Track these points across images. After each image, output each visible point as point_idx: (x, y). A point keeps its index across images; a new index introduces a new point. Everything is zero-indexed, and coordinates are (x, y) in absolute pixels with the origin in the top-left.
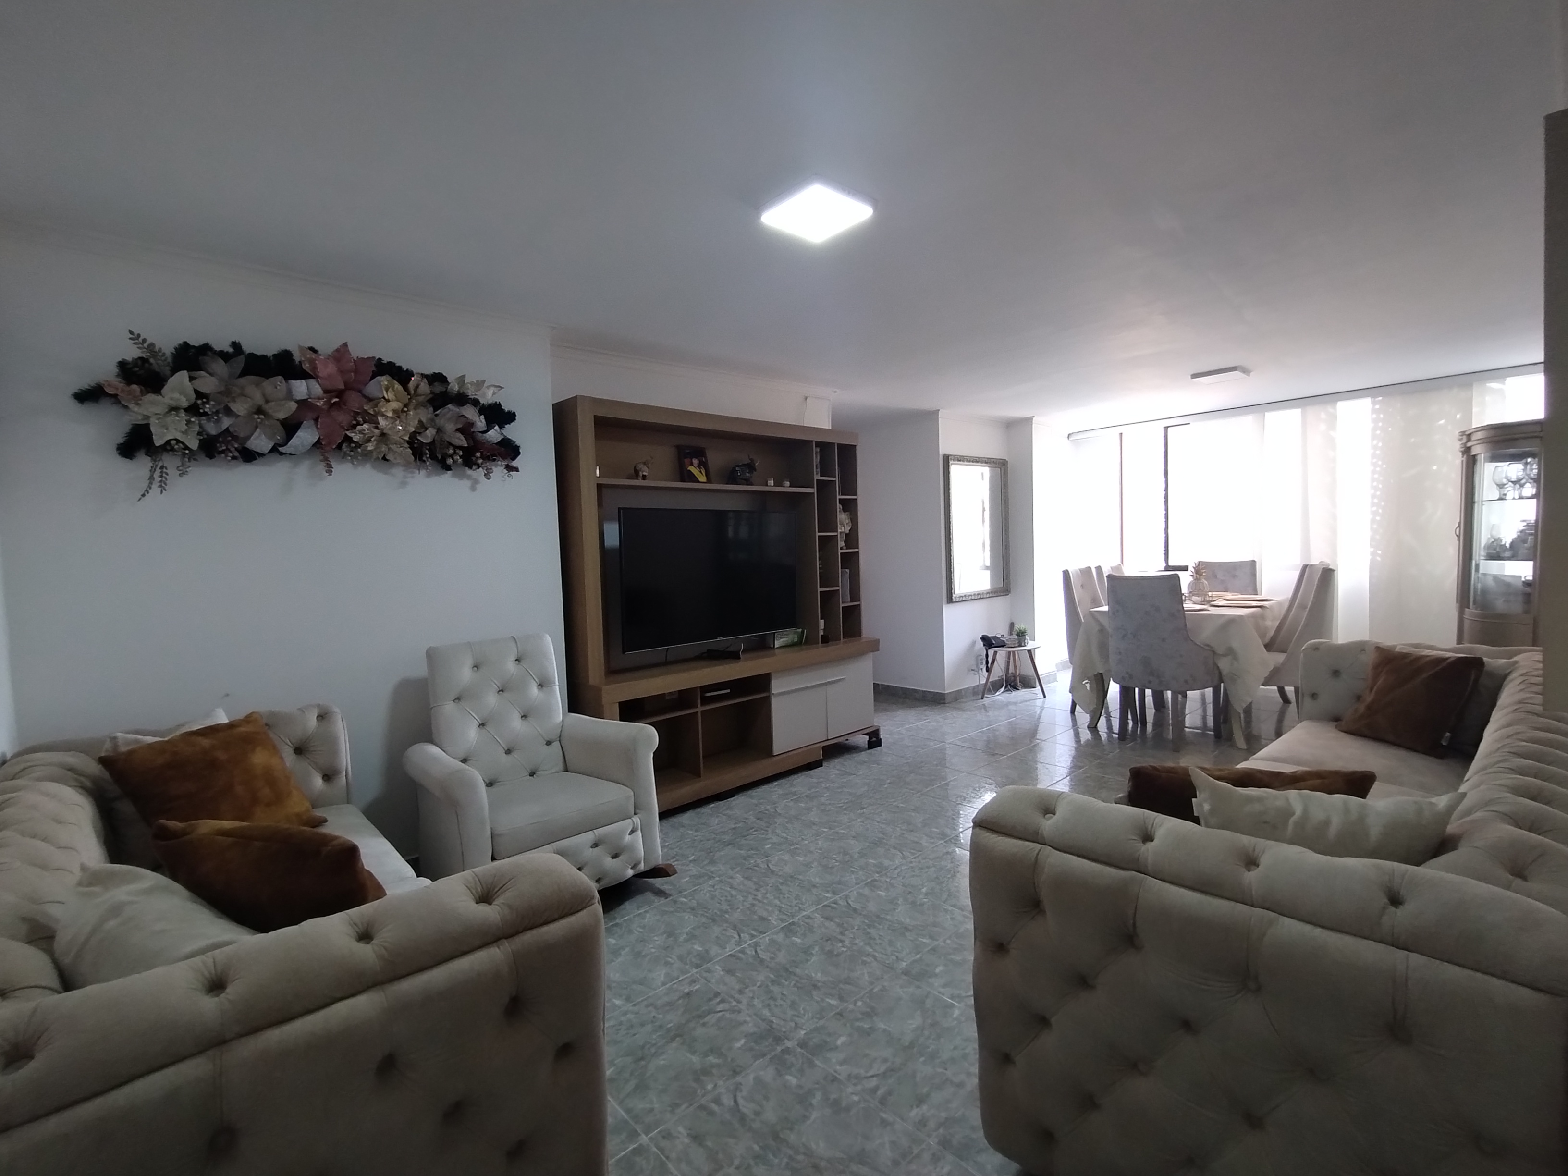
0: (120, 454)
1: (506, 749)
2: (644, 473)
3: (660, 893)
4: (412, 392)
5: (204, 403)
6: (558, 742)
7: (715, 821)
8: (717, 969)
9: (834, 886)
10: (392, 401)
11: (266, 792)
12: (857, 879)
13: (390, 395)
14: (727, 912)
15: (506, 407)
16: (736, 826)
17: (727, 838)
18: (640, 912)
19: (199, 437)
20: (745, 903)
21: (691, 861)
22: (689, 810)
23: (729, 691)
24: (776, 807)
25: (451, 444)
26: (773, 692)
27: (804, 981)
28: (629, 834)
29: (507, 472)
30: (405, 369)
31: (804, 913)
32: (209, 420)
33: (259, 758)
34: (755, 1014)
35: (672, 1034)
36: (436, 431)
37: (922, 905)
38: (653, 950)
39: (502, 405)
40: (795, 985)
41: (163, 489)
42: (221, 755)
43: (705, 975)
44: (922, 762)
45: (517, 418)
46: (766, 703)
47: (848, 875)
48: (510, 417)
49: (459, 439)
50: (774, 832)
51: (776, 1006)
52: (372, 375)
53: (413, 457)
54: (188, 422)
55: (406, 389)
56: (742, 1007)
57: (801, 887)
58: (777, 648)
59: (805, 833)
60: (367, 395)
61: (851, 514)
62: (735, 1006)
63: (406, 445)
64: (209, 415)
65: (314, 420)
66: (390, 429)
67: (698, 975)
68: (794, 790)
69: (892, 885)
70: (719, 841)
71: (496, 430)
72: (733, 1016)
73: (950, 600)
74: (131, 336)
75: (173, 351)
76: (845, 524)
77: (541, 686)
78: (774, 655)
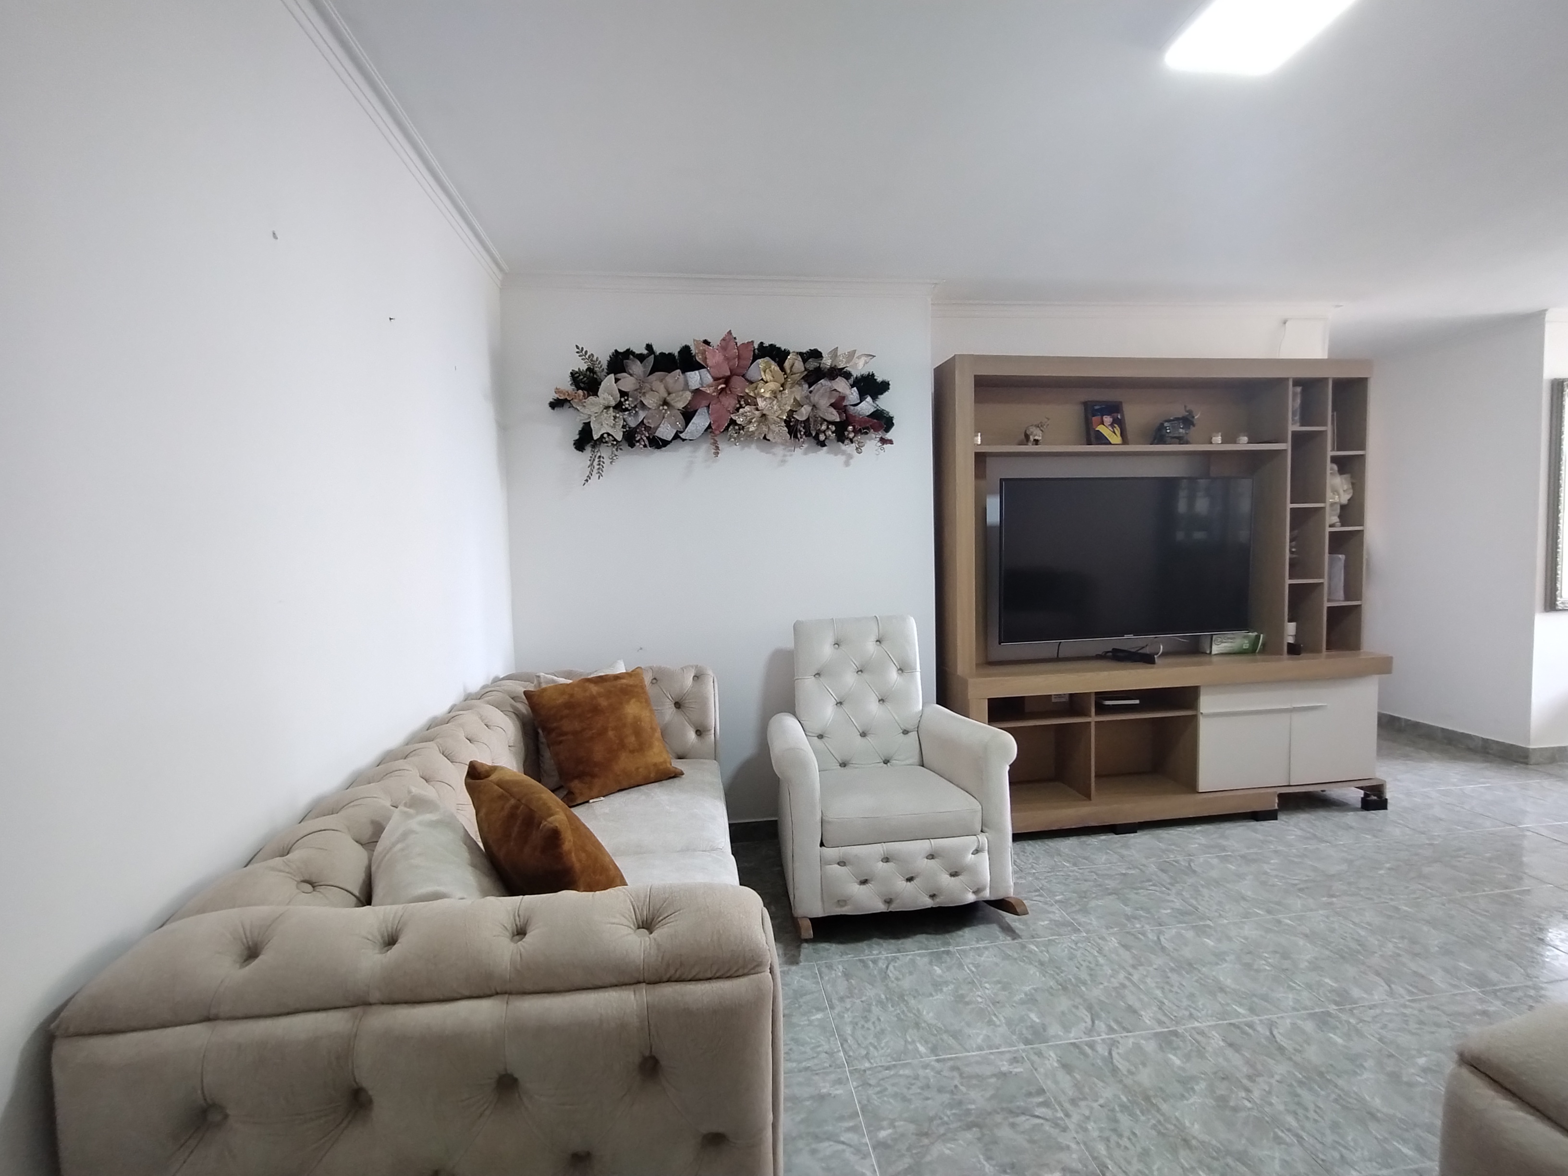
0: (576, 448)
1: (861, 732)
2: (1036, 438)
3: (1008, 930)
4: (788, 371)
5: (626, 400)
6: (916, 732)
7: (1102, 858)
8: (1050, 1056)
9: (1255, 999)
10: (771, 381)
11: (631, 740)
12: (1297, 1001)
13: (768, 377)
14: (1084, 983)
15: (879, 378)
16: (1128, 872)
17: (1111, 884)
18: (978, 946)
19: (622, 430)
20: (1112, 980)
21: (1057, 902)
22: (1072, 836)
23: (1137, 702)
24: (1191, 860)
25: (825, 420)
26: (1201, 711)
27: (1171, 1127)
28: (972, 854)
29: (881, 445)
30: (783, 350)
31: (1197, 1024)
32: (630, 415)
33: (632, 709)
34: (1085, 1144)
35: (970, 1119)
36: (811, 408)
37: (1410, 1084)
38: (980, 1000)
39: (875, 374)
40: (1154, 1127)
41: (600, 476)
42: (603, 702)
43: (1035, 1058)
44: (1461, 849)
45: (890, 386)
46: (1192, 722)
47: (1281, 989)
48: (884, 387)
49: (832, 414)
50: (1179, 894)
51: (1118, 1145)
52: (753, 359)
53: (788, 435)
54: (615, 417)
55: (782, 369)
56: (1071, 1124)
57: (1201, 984)
58: (1215, 655)
59: (1227, 907)
60: (749, 379)
61: (1352, 477)
62: (1061, 1119)
63: (783, 424)
64: (629, 410)
65: (706, 406)
66: (768, 409)
67: (1024, 1055)
68: (1224, 843)
69: (1359, 1032)
70: (1100, 885)
71: (868, 402)
72: (1054, 1132)
73: (1551, 604)
74: (578, 350)
75: (609, 359)
76: (1341, 492)
77: (901, 670)
78: (1210, 663)
